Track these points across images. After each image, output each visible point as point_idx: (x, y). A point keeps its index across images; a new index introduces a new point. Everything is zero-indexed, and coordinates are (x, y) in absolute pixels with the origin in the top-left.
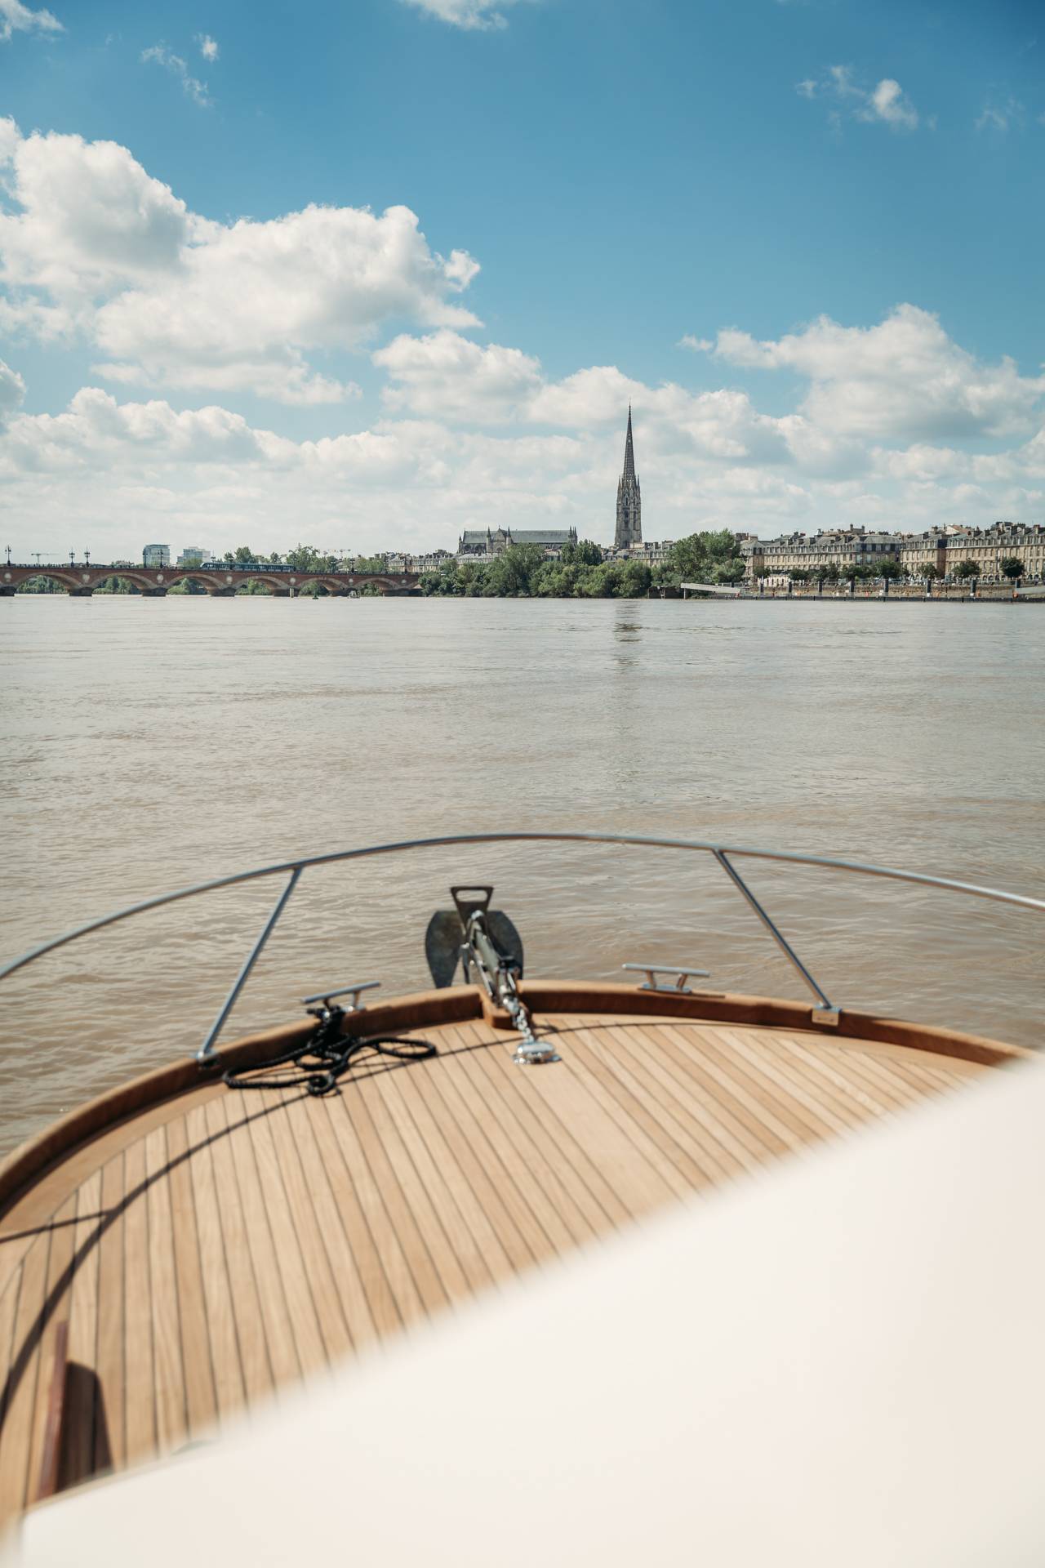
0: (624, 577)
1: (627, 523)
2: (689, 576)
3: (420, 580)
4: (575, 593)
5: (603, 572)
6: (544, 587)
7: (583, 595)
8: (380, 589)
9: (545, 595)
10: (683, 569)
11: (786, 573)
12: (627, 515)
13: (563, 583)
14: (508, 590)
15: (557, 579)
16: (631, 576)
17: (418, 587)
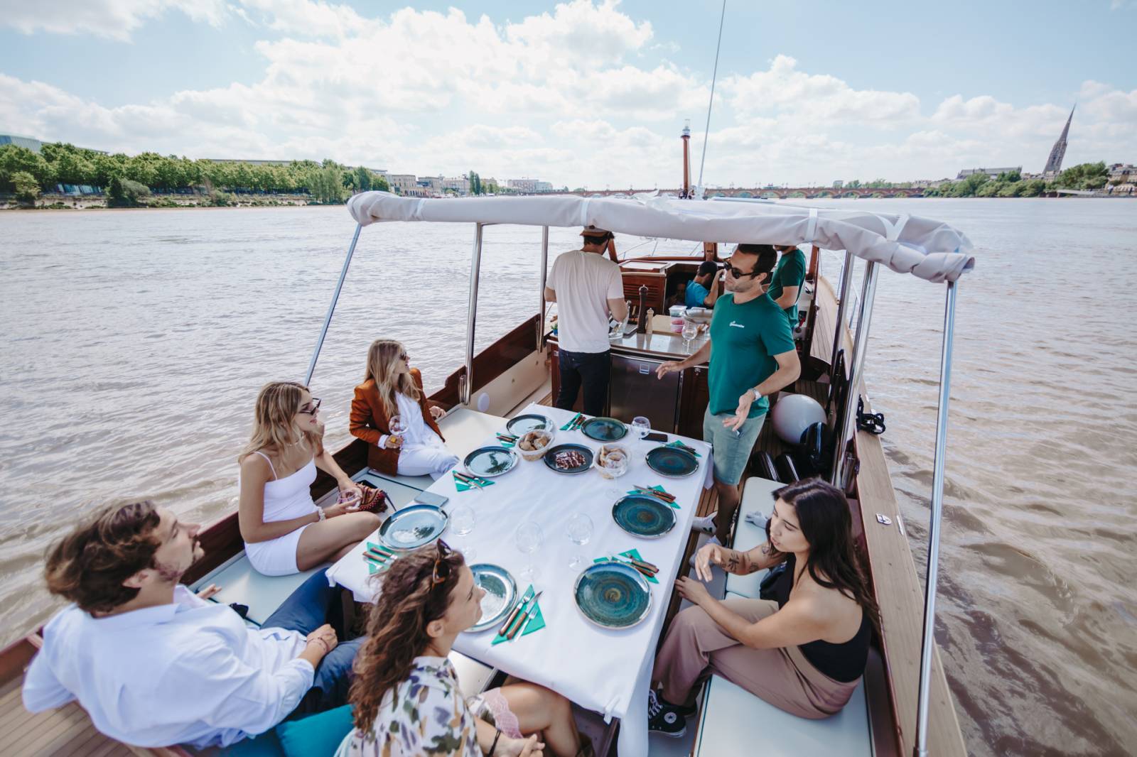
0: (1027, 188)
1: (1053, 162)
2: (1068, 186)
3: (924, 191)
4: (998, 195)
5: (1017, 185)
6: (982, 193)
7: (1002, 196)
8: (906, 195)
9: (982, 196)
10: (1065, 183)
11: (1133, 183)
12: (1054, 158)
13: (993, 191)
14: (964, 195)
15: (991, 189)
16: (1032, 187)
17: (923, 194)
